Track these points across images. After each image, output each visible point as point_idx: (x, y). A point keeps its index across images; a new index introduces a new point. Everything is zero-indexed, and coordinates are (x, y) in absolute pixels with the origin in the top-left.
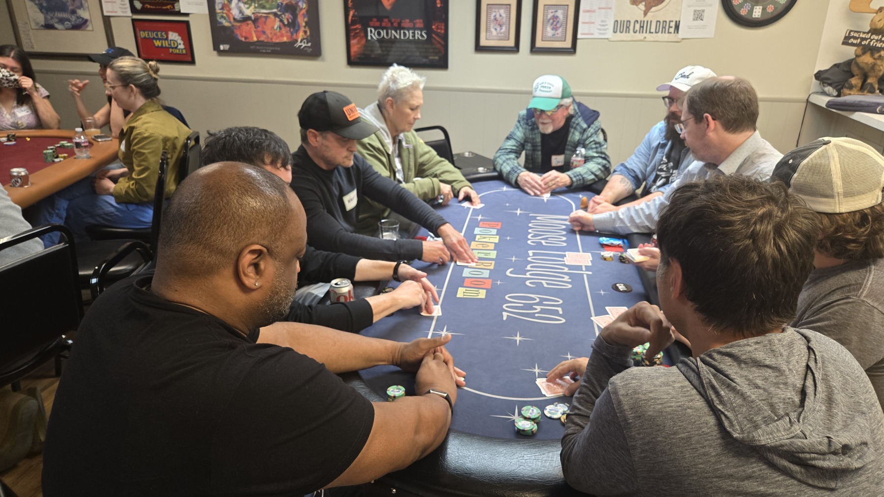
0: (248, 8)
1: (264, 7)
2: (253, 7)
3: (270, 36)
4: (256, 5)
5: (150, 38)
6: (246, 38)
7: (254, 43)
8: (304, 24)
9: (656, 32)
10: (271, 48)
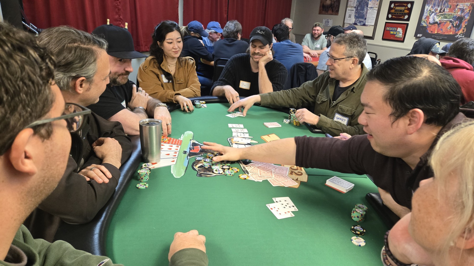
0: (438, 18)
1: (446, 18)
2: (441, 17)
3: (444, 31)
4: (443, 17)
5: (390, 30)
6: (431, 32)
7: (435, 34)
8: (464, 26)
10: (442, 37)
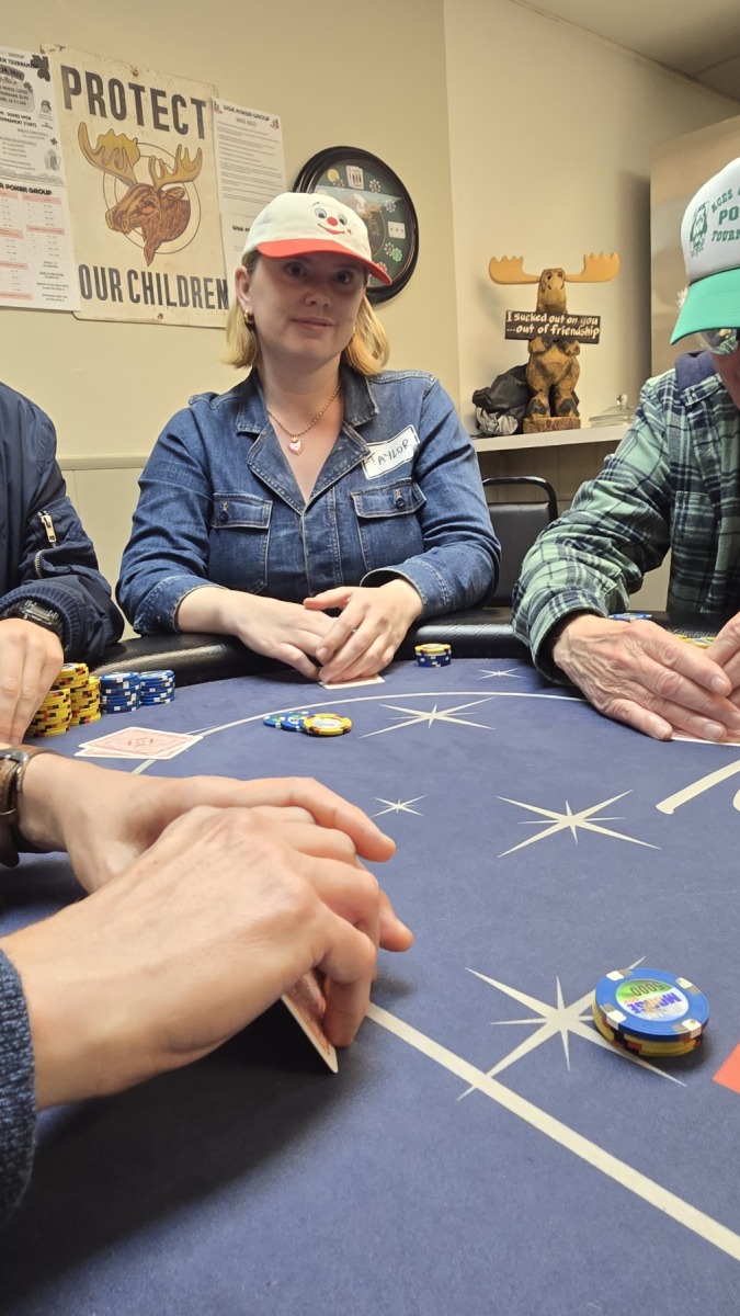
9: (182, 304)
